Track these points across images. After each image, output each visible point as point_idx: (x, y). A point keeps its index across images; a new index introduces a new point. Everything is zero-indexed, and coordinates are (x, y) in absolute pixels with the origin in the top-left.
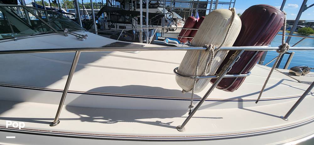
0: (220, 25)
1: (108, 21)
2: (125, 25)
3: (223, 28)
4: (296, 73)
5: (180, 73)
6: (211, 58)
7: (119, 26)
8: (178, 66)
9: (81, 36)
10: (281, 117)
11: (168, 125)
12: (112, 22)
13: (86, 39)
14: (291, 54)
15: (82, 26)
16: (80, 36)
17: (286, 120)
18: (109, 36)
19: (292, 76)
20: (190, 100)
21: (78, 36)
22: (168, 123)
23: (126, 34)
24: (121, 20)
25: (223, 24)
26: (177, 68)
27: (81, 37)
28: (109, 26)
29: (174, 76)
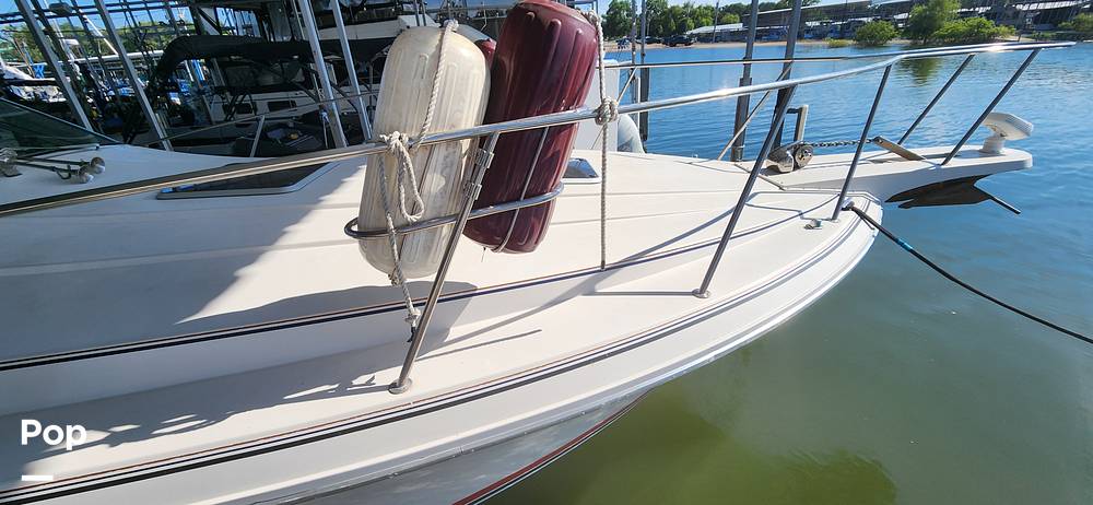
0: (413, 74)
1: (219, 91)
2: (292, 94)
3: (422, 83)
4: (779, 165)
5: (364, 231)
6: (406, 174)
7: (269, 104)
8: (355, 213)
9: (78, 168)
10: (694, 293)
11: (370, 388)
12: (234, 91)
13: (100, 171)
14: (799, 111)
15: (89, 127)
16: (73, 167)
17: (705, 295)
18: (228, 147)
19: (769, 177)
20: (405, 307)
21: (65, 167)
22: (368, 383)
23: (296, 128)
24: (269, 80)
25: (420, 70)
26: (355, 221)
27: (74, 171)
28: (226, 109)
29: (354, 245)
